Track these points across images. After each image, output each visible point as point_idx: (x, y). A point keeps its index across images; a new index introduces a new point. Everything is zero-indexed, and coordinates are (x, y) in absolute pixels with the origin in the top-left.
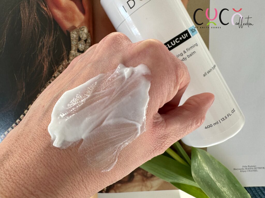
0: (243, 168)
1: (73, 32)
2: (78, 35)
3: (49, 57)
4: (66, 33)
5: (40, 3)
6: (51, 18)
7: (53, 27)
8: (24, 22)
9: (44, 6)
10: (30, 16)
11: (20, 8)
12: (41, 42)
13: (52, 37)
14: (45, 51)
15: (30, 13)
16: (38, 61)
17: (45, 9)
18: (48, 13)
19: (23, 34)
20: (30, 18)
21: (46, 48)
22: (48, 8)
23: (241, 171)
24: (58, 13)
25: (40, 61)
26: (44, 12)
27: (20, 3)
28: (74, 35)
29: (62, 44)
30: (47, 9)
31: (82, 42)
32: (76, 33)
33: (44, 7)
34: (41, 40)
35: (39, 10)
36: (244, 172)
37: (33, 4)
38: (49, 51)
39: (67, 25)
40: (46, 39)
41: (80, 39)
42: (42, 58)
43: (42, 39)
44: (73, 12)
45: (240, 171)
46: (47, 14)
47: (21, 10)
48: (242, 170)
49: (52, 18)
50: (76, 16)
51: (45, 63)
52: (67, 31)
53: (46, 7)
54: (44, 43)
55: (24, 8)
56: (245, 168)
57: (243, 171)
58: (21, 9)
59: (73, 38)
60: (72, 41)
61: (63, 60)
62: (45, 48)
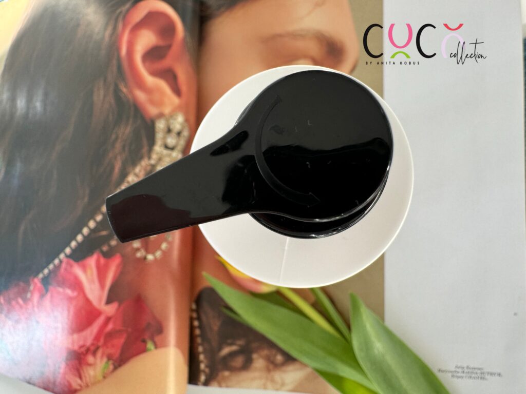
0: (458, 370)
3: (123, 154)
5: (118, 83)
7: (132, 114)
8: (97, 106)
10: (104, 100)
12: (115, 134)
13: (129, 128)
15: (104, 96)
17: (125, 90)
20: (103, 103)
23: (453, 376)
25: (112, 159)
34: (115, 131)
36: (460, 379)
38: (124, 146)
42: (114, 156)
44: (162, 93)
45: (450, 375)
46: (125, 97)
48: (454, 374)
50: (166, 100)
52: (151, 119)
54: (118, 134)
55: (98, 90)
56: (460, 370)
57: (458, 377)
58: (95, 90)
61: (142, 158)
62: (119, 142)
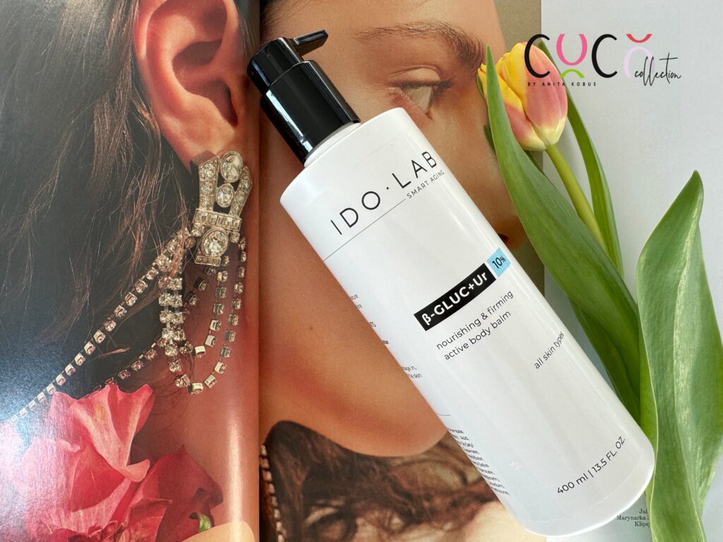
1: (207, 166)
2: (218, 172)
3: (146, 222)
4: (188, 167)
5: (135, 104)
6: (157, 136)
7: (160, 154)
8: (99, 142)
9: (143, 109)
10: (112, 131)
11: (93, 115)
12: (133, 188)
13: (156, 176)
14: (139, 207)
15: (113, 125)
16: (124, 229)
17: (147, 115)
18: (151, 123)
19: (94, 168)
20: (111, 135)
21: (143, 201)
22: (153, 115)
24: (173, 125)
25: (128, 229)
26: (144, 123)
27: (93, 103)
28: (207, 173)
29: (178, 192)
30: (151, 116)
31: (227, 187)
32: (212, 167)
33: (143, 113)
34: (132, 182)
35: (133, 117)
37: (120, 106)
38: (148, 208)
39: (193, 149)
40: (144, 181)
41: (221, 181)
42: (132, 224)
43: (135, 181)
44: (208, 120)
46: (149, 126)
47: (95, 117)
49: (159, 134)
50: (214, 130)
51: (138, 236)
52: (191, 163)
53: (149, 111)
54: (138, 189)
55: (101, 115)
58: (96, 115)
59: (204, 178)
60: (201, 184)
61: (178, 227)
62: (139, 200)
